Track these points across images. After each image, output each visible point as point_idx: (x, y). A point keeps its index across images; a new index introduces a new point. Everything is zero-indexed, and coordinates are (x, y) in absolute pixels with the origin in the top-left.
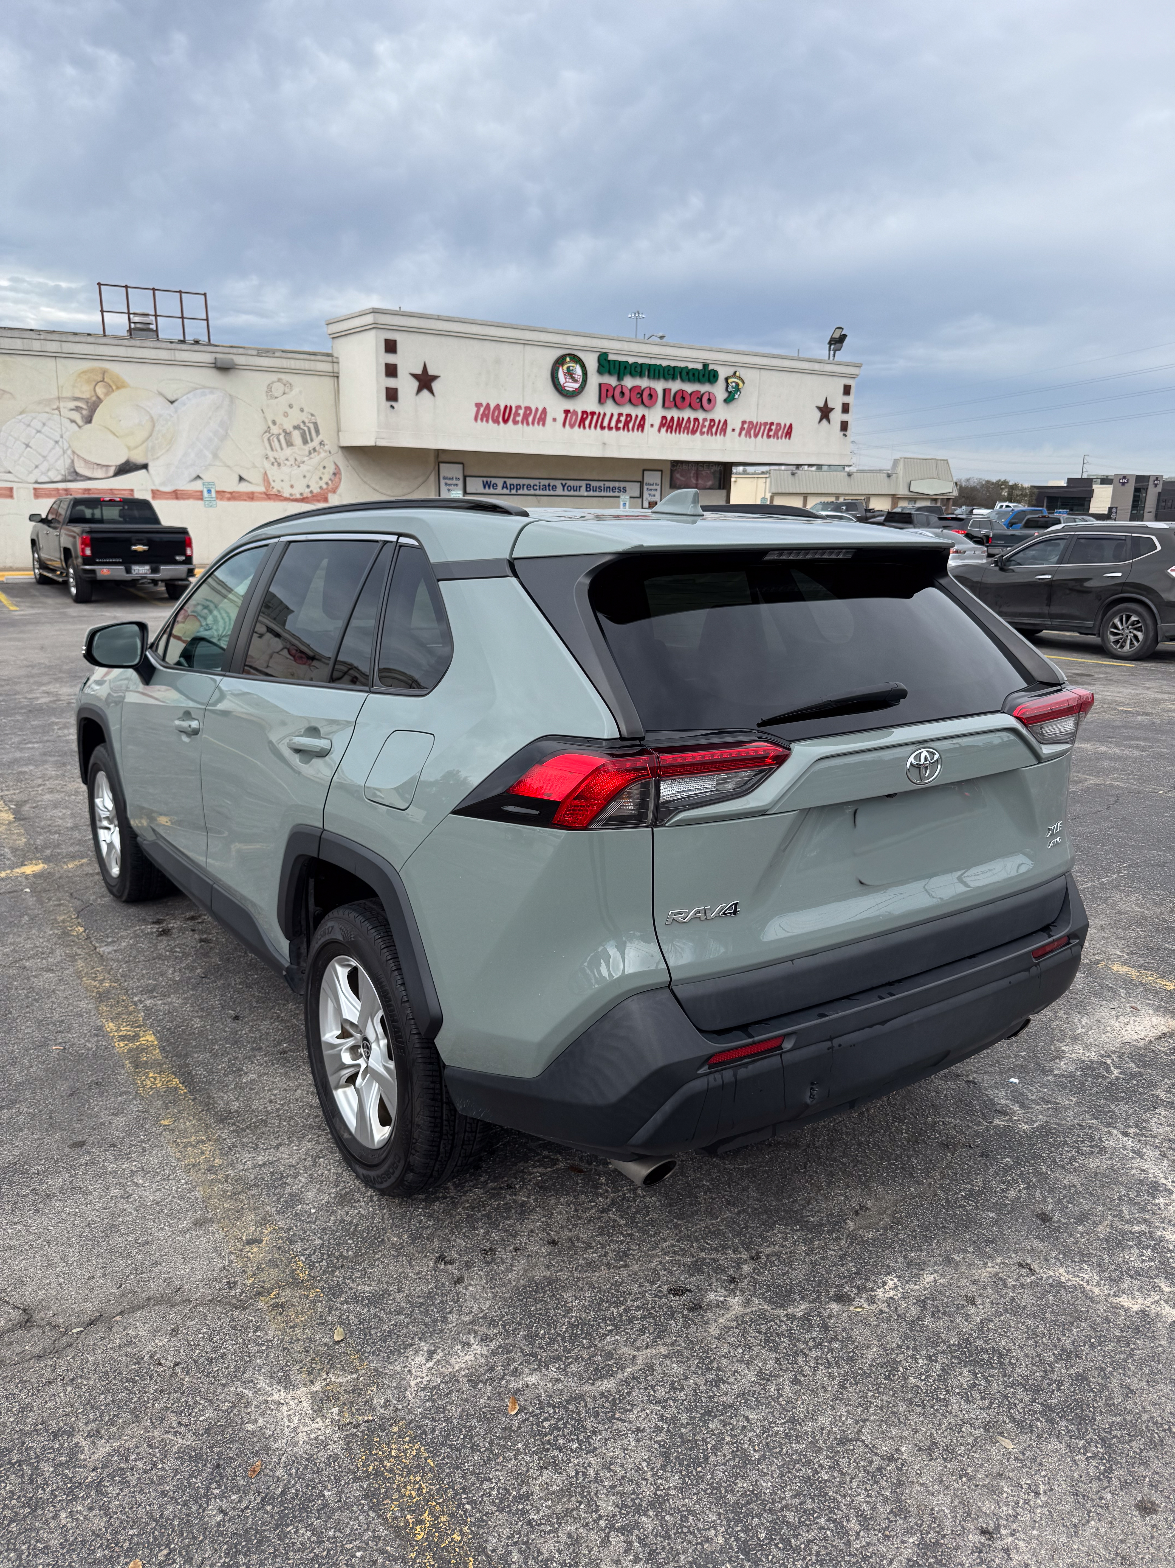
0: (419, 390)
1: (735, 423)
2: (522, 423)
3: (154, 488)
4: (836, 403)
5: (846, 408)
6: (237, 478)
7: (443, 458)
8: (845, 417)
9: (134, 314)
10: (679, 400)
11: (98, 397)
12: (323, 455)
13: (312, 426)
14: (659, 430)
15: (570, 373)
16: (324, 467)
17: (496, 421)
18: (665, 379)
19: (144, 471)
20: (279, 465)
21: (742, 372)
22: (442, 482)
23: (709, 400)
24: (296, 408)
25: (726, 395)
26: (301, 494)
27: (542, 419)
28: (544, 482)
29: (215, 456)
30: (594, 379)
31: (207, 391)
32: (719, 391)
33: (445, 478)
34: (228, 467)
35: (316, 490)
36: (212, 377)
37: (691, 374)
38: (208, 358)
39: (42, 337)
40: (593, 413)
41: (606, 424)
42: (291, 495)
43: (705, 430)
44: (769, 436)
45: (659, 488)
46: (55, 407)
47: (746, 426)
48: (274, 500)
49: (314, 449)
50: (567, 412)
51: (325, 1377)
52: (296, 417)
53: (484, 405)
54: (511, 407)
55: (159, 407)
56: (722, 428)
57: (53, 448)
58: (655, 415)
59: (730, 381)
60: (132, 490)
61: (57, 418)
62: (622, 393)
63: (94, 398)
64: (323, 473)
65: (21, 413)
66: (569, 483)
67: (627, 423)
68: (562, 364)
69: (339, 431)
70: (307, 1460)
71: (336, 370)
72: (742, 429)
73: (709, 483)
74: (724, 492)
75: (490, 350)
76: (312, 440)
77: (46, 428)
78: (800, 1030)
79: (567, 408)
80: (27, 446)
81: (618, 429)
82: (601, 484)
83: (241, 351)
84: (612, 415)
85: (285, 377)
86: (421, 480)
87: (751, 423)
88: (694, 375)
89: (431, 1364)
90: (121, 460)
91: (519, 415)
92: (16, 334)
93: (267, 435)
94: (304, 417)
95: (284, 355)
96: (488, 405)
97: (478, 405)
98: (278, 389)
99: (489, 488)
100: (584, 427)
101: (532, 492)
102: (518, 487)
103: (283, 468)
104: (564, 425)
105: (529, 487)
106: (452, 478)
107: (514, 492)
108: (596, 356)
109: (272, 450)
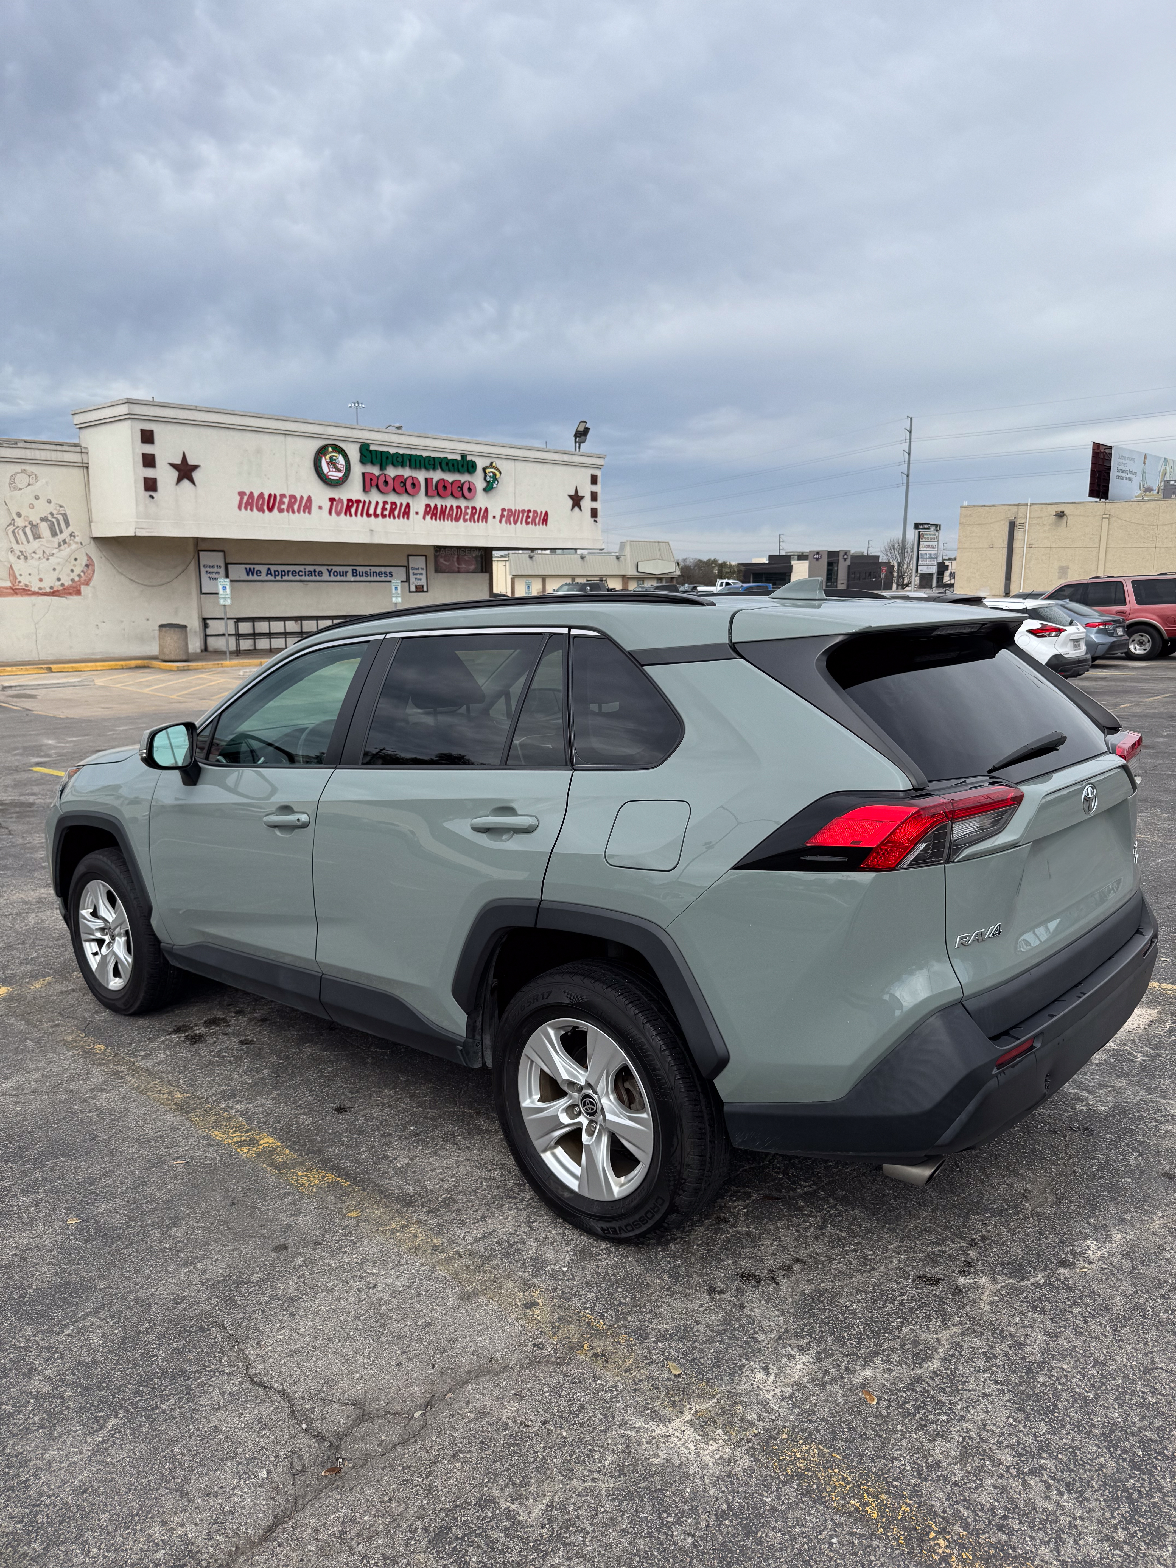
0: (179, 481)
1: (495, 511)
2: (288, 511)
4: (586, 491)
5: (594, 497)
7: (202, 546)
8: (595, 505)
10: (440, 489)
12: (74, 547)
13: (60, 518)
14: (424, 518)
15: (332, 463)
16: (76, 559)
17: (261, 510)
18: (427, 469)
20: (26, 558)
21: (498, 463)
22: (203, 570)
23: (470, 489)
24: (43, 500)
25: (484, 485)
26: (51, 588)
27: (307, 506)
28: (309, 568)
30: (357, 470)
32: (478, 480)
33: (205, 566)
35: (67, 583)
37: (450, 465)
40: (358, 501)
41: (371, 511)
42: (40, 589)
43: (468, 517)
44: (527, 523)
45: (424, 572)
47: (505, 513)
48: (22, 595)
49: (64, 542)
50: (332, 500)
51: (689, 1406)
52: (43, 509)
53: (248, 493)
54: (275, 496)
56: (484, 515)
58: (419, 503)
59: (487, 471)
62: (386, 482)
64: (74, 566)
66: (335, 568)
67: (392, 511)
68: (325, 455)
69: (90, 522)
70: (728, 1476)
71: (85, 461)
72: (502, 516)
73: (472, 567)
74: (487, 575)
75: (251, 441)
76: (61, 532)
78: (1041, 1030)
79: (332, 496)
81: (384, 516)
82: (367, 569)
84: (377, 503)
85: (28, 468)
86: (180, 569)
87: (510, 510)
88: (453, 465)
89: (772, 1378)
91: (284, 503)
93: (11, 528)
94: (52, 508)
95: (27, 445)
96: (251, 493)
97: (241, 494)
98: (22, 480)
99: (253, 575)
100: (351, 515)
101: (298, 578)
102: (283, 573)
103: (30, 562)
104: (330, 513)
105: (294, 573)
106: (213, 567)
107: (279, 578)
108: (357, 446)
109: (18, 542)
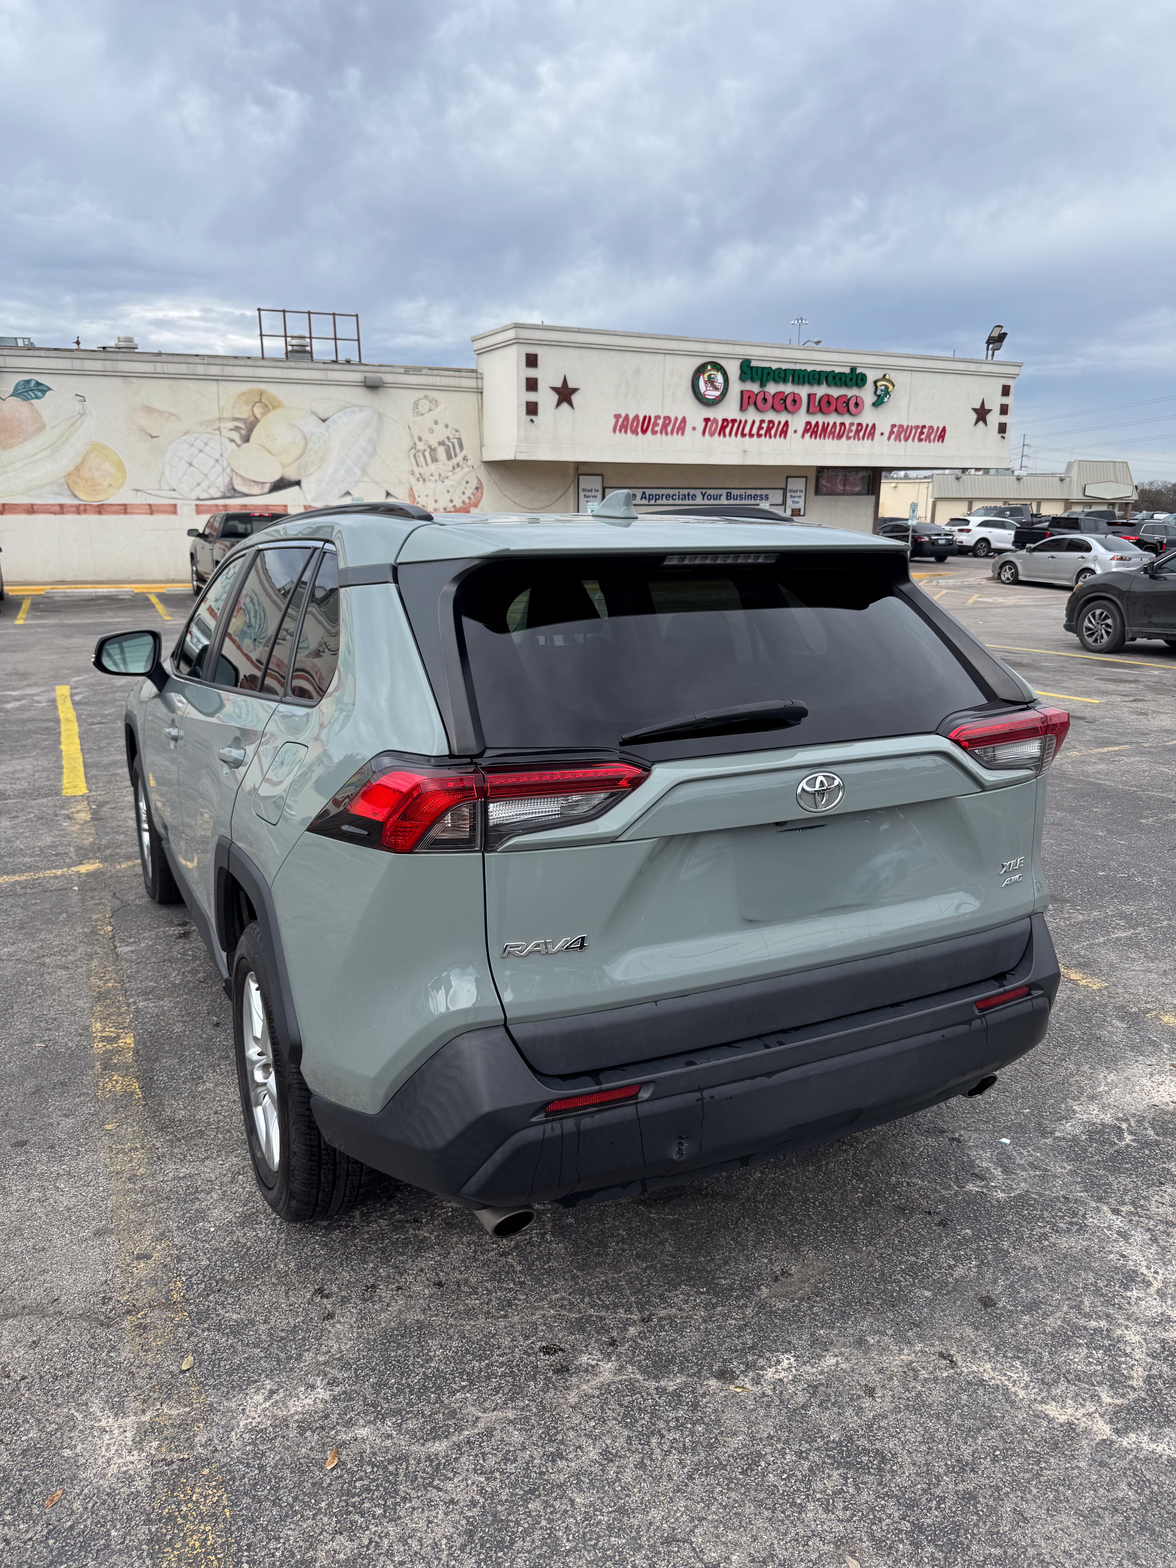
0: (559, 404)
1: (883, 427)
2: (661, 433)
3: (306, 504)
4: (994, 403)
5: (1004, 410)
6: (384, 492)
7: (583, 470)
8: (1003, 419)
9: (292, 337)
10: (825, 405)
11: (255, 417)
12: (466, 470)
13: (456, 441)
14: (803, 436)
15: (711, 381)
16: (467, 482)
17: (634, 432)
18: (810, 384)
19: (297, 487)
20: (424, 480)
21: (892, 375)
22: (581, 494)
23: (857, 404)
24: (441, 425)
25: (874, 399)
26: (443, 507)
27: (681, 427)
28: (683, 492)
29: (364, 472)
30: (736, 387)
31: (356, 409)
32: (867, 395)
33: (584, 490)
34: (376, 483)
35: (458, 503)
36: (360, 396)
37: (837, 379)
38: (358, 377)
39: (205, 362)
40: (734, 421)
41: (747, 431)
43: (852, 434)
44: (920, 440)
45: (803, 494)
46: (216, 427)
47: (895, 430)
49: (458, 465)
50: (707, 420)
51: (158, 1407)
52: (441, 433)
53: (623, 416)
54: (650, 418)
55: (312, 426)
56: (871, 432)
57: (213, 467)
58: (799, 421)
59: (879, 384)
60: (286, 506)
61: (217, 437)
62: (765, 400)
63: (252, 418)
64: (466, 488)
65: (186, 434)
66: (709, 492)
67: (769, 430)
68: (703, 373)
69: (482, 446)
70: (108, 1494)
71: (480, 386)
72: (891, 432)
73: (857, 489)
74: (872, 498)
75: (630, 361)
76: (456, 455)
77: (207, 448)
78: (660, 1078)
79: (707, 416)
80: (191, 465)
81: (759, 436)
82: (742, 492)
83: (389, 369)
84: (754, 422)
85: (432, 394)
86: (560, 493)
87: (901, 426)
88: (840, 379)
89: (268, 1404)
90: (276, 477)
91: (658, 425)
92: (182, 359)
93: (413, 451)
94: (449, 433)
95: (429, 372)
96: (627, 416)
97: (617, 417)
98: (424, 405)
100: (725, 435)
101: (672, 500)
102: (657, 497)
103: (428, 484)
104: (704, 433)
105: (668, 495)
106: (591, 490)
107: (653, 502)
108: (738, 362)
109: (418, 465)
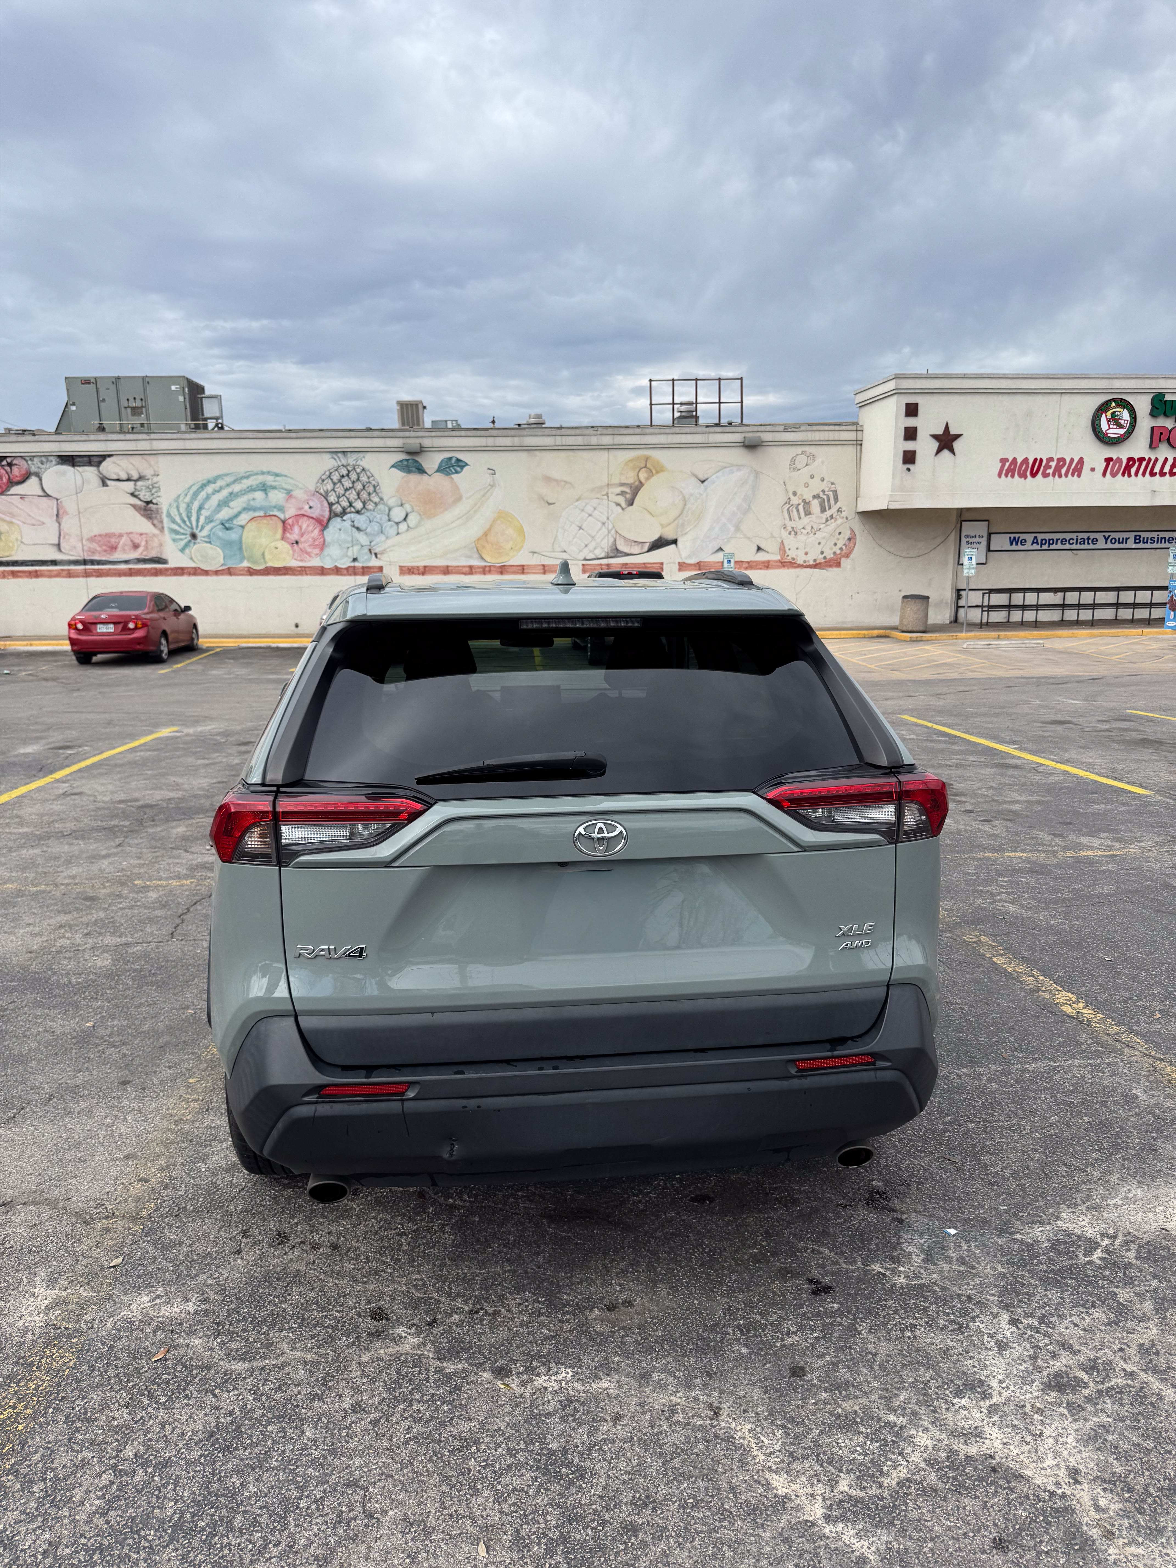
2: (1054, 476)
3: (681, 561)
6: (756, 548)
7: (966, 516)
9: (681, 404)
11: (640, 482)
12: (839, 521)
13: (831, 494)
16: (840, 533)
17: (1023, 476)
19: (674, 546)
20: (796, 534)
22: (964, 540)
24: (817, 479)
26: (815, 560)
27: (1078, 468)
28: (1081, 536)
29: (737, 528)
30: (1145, 423)
31: (735, 469)
33: (967, 536)
34: (748, 538)
35: (829, 555)
36: (739, 456)
38: (738, 438)
39: (599, 433)
40: (1141, 460)
41: (1157, 469)
42: (805, 562)
46: (605, 493)
48: (788, 568)
49: (832, 517)
50: (1108, 460)
51: (78, 1288)
52: (816, 487)
53: (1010, 459)
54: (1041, 460)
55: (691, 487)
57: (600, 529)
60: (662, 564)
61: (605, 502)
63: (637, 483)
64: (838, 539)
65: (578, 500)
66: (1113, 535)
69: (858, 497)
70: (6, 1338)
71: (859, 438)
75: (1021, 403)
76: (830, 508)
77: (596, 512)
78: (425, 1081)
79: (1109, 456)
80: (580, 528)
82: (1155, 535)
83: (768, 428)
84: (1166, 460)
85: (807, 449)
86: (939, 540)
89: (149, 1305)
90: (655, 537)
91: (1050, 467)
92: (578, 431)
93: (787, 506)
94: (824, 486)
95: (809, 428)
96: (1015, 459)
97: (1003, 461)
98: (801, 461)
99: (1017, 544)
100: (1130, 475)
101: (1067, 546)
102: (1051, 542)
103: (800, 537)
104: (1104, 474)
105: (1063, 541)
106: (975, 536)
107: (1045, 547)
108: (1150, 397)
109: (791, 519)
